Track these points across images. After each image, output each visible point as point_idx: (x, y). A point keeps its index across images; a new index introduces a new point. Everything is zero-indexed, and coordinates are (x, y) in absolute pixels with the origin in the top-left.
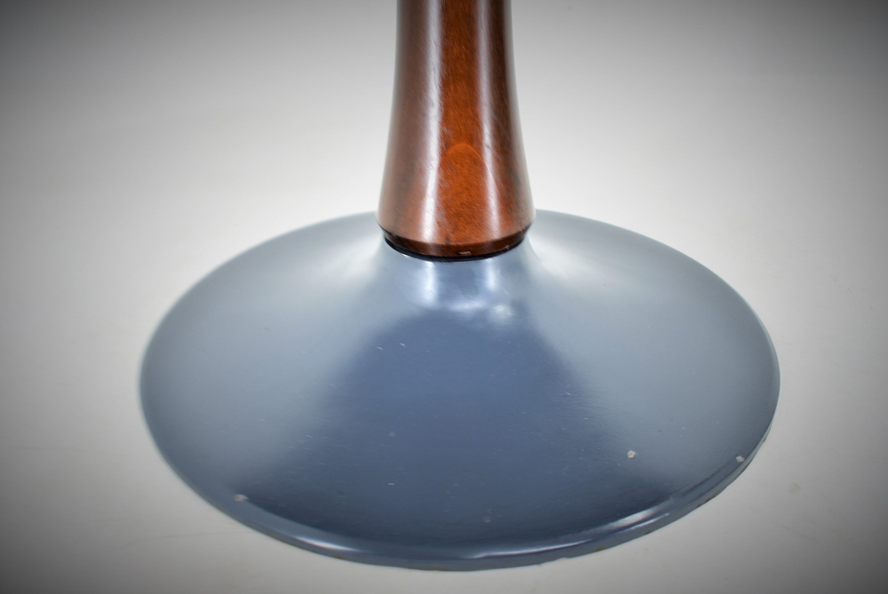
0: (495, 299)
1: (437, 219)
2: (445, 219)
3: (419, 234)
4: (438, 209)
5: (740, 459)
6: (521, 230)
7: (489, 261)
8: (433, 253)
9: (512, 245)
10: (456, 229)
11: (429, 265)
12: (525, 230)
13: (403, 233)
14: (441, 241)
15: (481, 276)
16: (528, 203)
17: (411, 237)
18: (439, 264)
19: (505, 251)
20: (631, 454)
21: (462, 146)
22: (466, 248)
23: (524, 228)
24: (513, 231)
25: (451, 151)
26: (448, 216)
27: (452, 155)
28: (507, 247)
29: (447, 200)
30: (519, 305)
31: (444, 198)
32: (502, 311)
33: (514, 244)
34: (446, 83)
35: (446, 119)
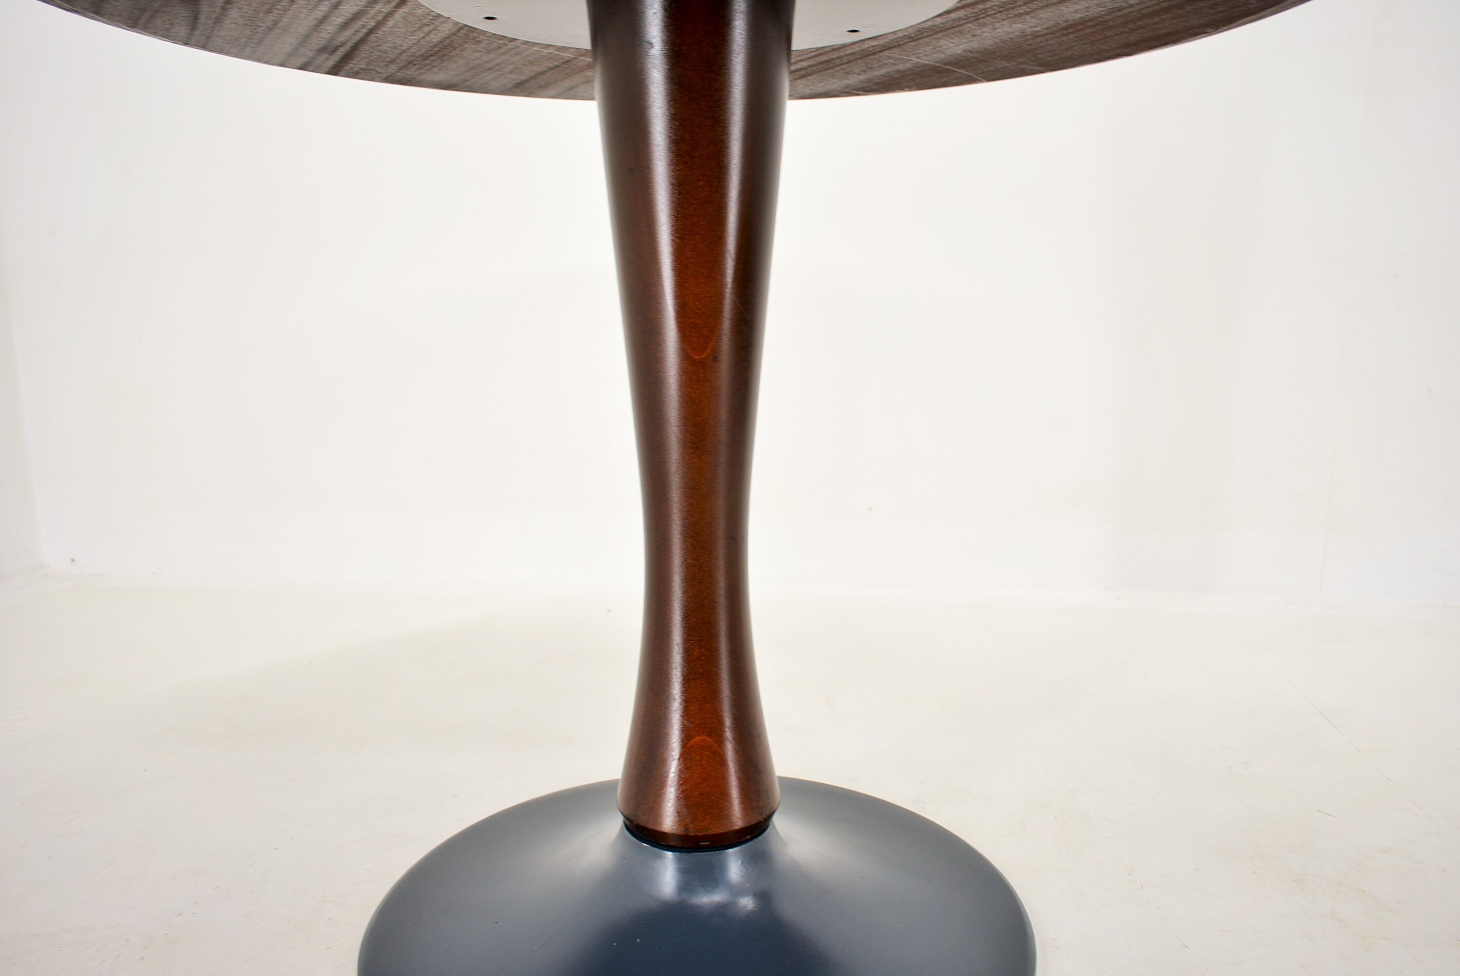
0: (738, 891)
1: (677, 809)
2: (684, 810)
3: (660, 823)
4: (678, 798)
6: (762, 820)
7: (730, 852)
8: (673, 843)
9: (754, 835)
10: (695, 819)
11: (669, 854)
12: (770, 816)
13: (643, 821)
14: (680, 831)
15: (722, 868)
17: (651, 825)
18: (679, 855)
19: (747, 841)
21: (702, 738)
22: (705, 838)
23: (765, 816)
24: (754, 821)
25: (691, 743)
26: (686, 806)
27: (692, 746)
28: (748, 837)
29: (686, 790)
30: (764, 897)
31: (684, 787)
32: (747, 903)
33: (756, 833)
34: (687, 681)
35: (687, 713)
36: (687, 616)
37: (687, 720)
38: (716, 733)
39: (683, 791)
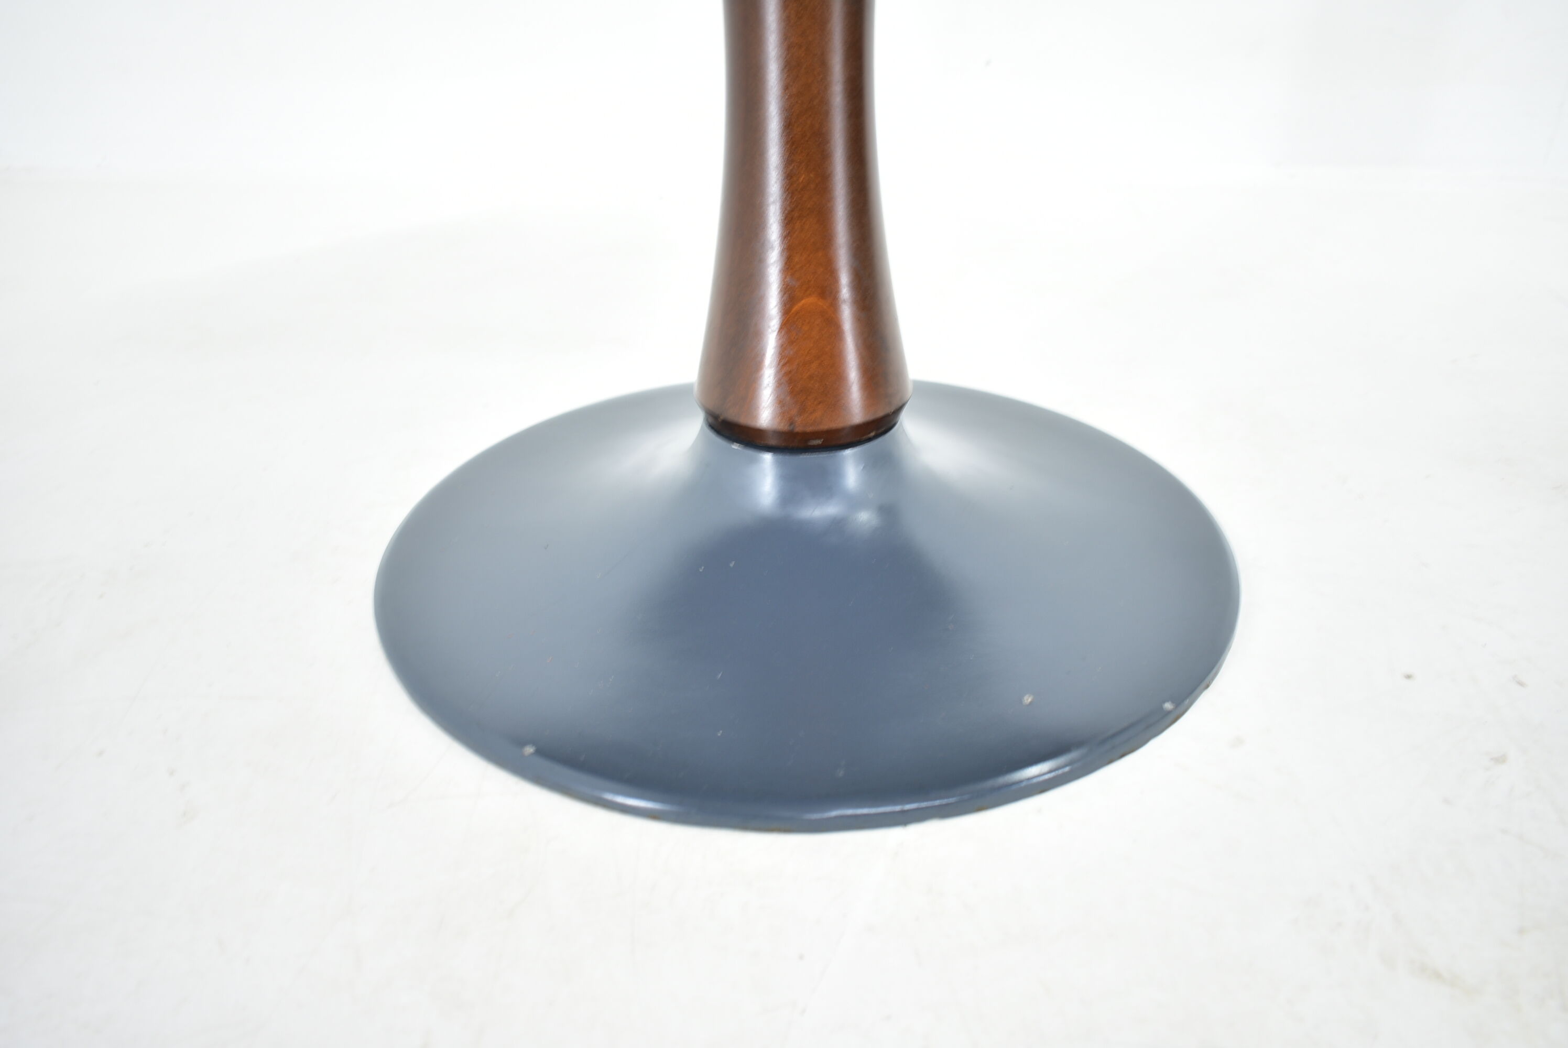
0: (855, 502)
1: (777, 397)
2: (788, 398)
3: (755, 417)
4: (779, 384)
5: (1168, 706)
7: (848, 452)
8: (773, 442)
9: (879, 431)
10: (802, 411)
13: (732, 415)
14: (784, 427)
16: (900, 373)
17: (743, 420)
18: (780, 457)
19: (870, 439)
20: (1028, 699)
21: (810, 301)
22: (816, 435)
23: (892, 409)
24: (880, 413)
25: (796, 306)
26: (790, 393)
27: (797, 313)
28: (872, 434)
29: (790, 372)
30: (888, 512)
31: (786, 369)
32: (865, 518)
33: (883, 429)
34: (790, 220)
35: (789, 266)
36: (789, 126)
37: (792, 275)
38: (828, 291)
39: (786, 374)
